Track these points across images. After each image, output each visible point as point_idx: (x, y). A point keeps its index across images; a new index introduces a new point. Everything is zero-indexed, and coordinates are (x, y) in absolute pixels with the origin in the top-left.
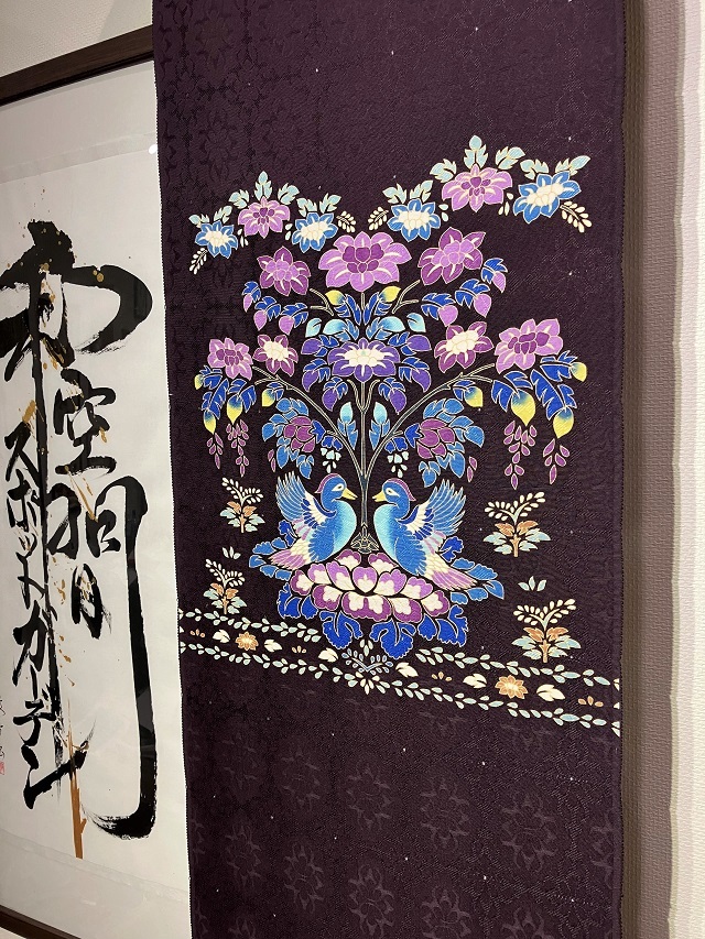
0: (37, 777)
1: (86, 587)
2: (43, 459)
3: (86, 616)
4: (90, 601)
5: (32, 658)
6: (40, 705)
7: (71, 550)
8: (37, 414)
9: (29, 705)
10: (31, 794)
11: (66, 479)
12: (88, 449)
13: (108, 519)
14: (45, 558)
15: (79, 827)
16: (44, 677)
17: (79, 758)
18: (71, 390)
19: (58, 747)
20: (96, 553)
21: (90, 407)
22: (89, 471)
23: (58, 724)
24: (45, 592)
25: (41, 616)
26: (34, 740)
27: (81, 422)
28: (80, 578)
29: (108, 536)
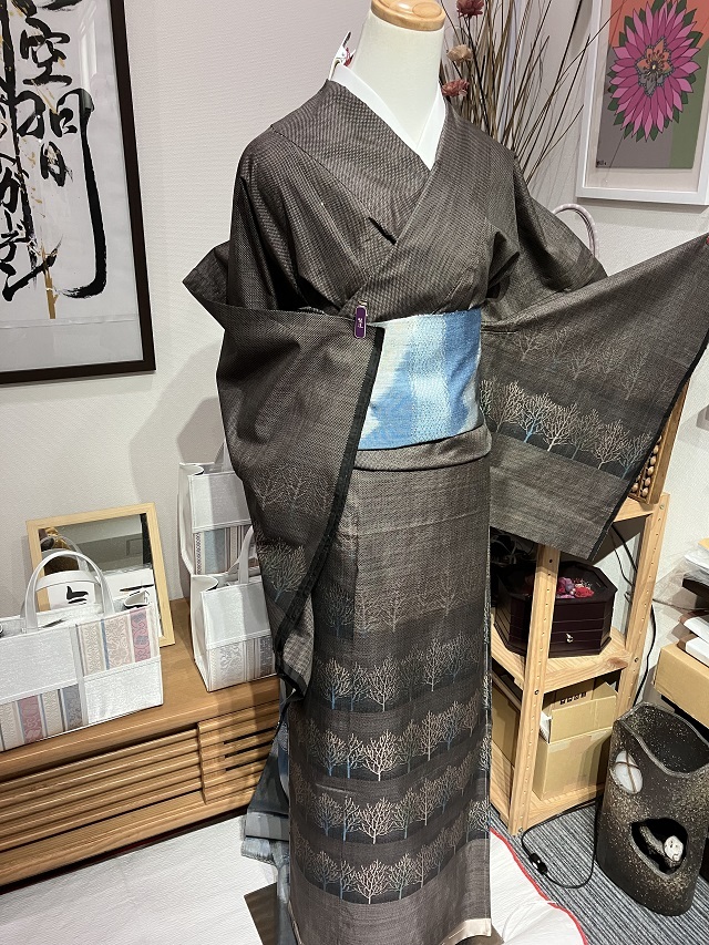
0: (13, 281)
1: (52, 156)
2: (11, 74)
3: (53, 174)
4: (56, 164)
5: (5, 205)
6: (17, 233)
7: (39, 133)
8: (4, 44)
9: (4, 236)
10: (9, 293)
11: (32, 88)
12: (49, 69)
13: (68, 114)
14: (16, 140)
15: (51, 300)
16: (18, 216)
17: (50, 261)
18: (33, 32)
19: (33, 257)
20: (59, 134)
21: (50, 44)
22: (51, 85)
23: (32, 244)
24: (17, 161)
25: (13, 177)
26: (11, 256)
27: (43, 53)
28: (47, 151)
29: (68, 124)
